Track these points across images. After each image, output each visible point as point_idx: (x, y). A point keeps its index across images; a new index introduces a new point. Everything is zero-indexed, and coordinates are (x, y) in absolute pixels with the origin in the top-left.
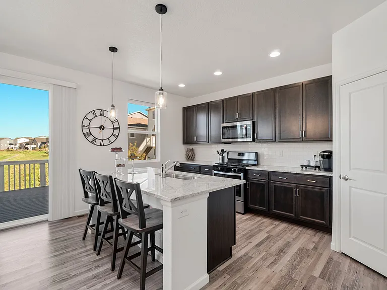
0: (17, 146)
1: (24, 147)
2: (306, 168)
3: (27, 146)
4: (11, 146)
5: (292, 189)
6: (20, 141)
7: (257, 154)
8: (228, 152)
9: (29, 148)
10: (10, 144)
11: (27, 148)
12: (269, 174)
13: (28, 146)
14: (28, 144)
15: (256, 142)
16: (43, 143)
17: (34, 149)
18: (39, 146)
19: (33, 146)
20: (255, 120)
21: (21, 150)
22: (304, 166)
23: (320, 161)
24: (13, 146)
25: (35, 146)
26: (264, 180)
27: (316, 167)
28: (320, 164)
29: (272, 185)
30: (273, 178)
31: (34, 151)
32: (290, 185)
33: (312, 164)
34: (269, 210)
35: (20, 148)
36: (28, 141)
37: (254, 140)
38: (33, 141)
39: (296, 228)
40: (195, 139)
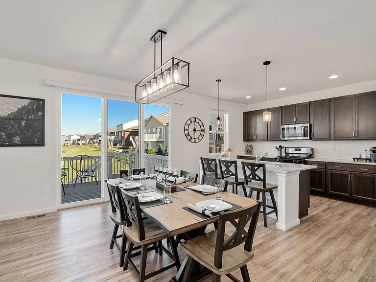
0: (71, 142)
1: (76, 143)
2: (358, 160)
3: (78, 142)
4: (67, 142)
5: (347, 176)
6: (73, 138)
7: (312, 149)
8: (286, 148)
9: (80, 143)
10: (66, 141)
11: (79, 144)
12: (326, 164)
13: (80, 142)
14: (79, 140)
15: (313, 140)
16: (91, 139)
17: (84, 144)
18: (87, 142)
19: (83, 142)
20: (312, 123)
21: (74, 146)
22: (356, 158)
23: (370, 155)
24: (68, 142)
25: (85, 142)
26: (323, 169)
27: (367, 159)
28: (371, 157)
29: (329, 172)
30: (329, 167)
31: (84, 147)
32: (345, 173)
33: (364, 157)
34: (326, 191)
35: (73, 144)
36: (79, 137)
37: (311, 138)
38: (83, 138)
39: (350, 204)
40: (255, 137)
